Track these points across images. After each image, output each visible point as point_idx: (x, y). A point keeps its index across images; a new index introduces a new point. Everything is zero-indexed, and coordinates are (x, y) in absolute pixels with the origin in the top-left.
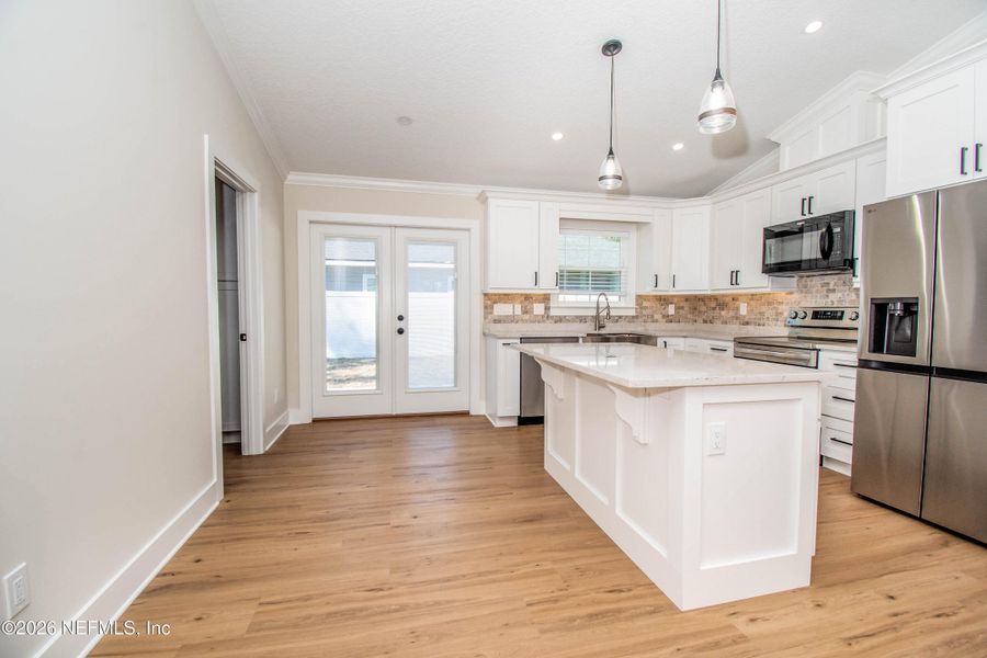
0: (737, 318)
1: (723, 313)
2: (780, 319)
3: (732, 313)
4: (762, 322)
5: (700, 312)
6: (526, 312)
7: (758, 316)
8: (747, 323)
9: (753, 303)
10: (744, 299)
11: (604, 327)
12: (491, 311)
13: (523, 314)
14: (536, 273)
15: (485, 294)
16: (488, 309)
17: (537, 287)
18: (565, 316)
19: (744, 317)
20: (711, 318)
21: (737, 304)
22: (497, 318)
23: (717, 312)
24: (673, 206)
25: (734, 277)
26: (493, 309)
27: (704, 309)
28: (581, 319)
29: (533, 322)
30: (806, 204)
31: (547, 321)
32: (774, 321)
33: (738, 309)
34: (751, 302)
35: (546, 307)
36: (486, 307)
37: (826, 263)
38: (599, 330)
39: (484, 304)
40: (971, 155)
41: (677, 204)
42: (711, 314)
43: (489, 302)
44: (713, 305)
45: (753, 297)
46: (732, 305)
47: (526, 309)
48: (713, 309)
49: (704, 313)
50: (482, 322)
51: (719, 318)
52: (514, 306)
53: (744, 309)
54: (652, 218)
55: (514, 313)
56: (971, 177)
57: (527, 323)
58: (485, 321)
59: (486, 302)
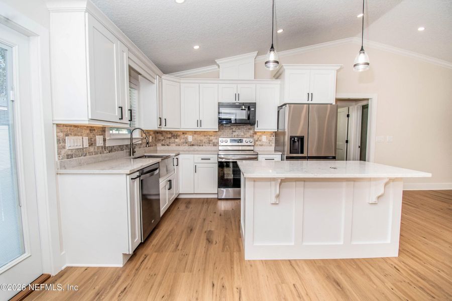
0: (186, 143)
1: (176, 140)
2: (211, 142)
3: (182, 140)
4: (201, 144)
5: (159, 140)
6: (92, 144)
7: (199, 142)
8: (193, 145)
9: (196, 136)
10: (190, 133)
11: (135, 152)
12: (63, 144)
13: (89, 146)
14: (121, 108)
15: (58, 125)
16: (60, 143)
17: (121, 121)
18: (114, 146)
19: (191, 142)
20: (168, 143)
21: (186, 136)
22: (70, 153)
23: (172, 140)
24: (163, 77)
25: (199, 123)
26: (65, 143)
27: (162, 138)
28: (121, 148)
29: (96, 153)
30: (237, 96)
31: (105, 152)
32: (208, 144)
33: (186, 138)
34: (195, 135)
35: (104, 139)
36: (59, 140)
37: (250, 122)
38: (133, 155)
39: (57, 136)
40: (310, 96)
41: (164, 77)
42: (168, 141)
43: (61, 135)
44: (169, 136)
45: (195, 132)
46: (182, 136)
47: (91, 141)
48: (169, 138)
49: (163, 140)
50: (57, 159)
51: (174, 143)
52: (83, 138)
53: (190, 138)
54: (156, 82)
55: (83, 146)
56: (310, 102)
57: (93, 154)
58: (59, 157)
59: (59, 134)
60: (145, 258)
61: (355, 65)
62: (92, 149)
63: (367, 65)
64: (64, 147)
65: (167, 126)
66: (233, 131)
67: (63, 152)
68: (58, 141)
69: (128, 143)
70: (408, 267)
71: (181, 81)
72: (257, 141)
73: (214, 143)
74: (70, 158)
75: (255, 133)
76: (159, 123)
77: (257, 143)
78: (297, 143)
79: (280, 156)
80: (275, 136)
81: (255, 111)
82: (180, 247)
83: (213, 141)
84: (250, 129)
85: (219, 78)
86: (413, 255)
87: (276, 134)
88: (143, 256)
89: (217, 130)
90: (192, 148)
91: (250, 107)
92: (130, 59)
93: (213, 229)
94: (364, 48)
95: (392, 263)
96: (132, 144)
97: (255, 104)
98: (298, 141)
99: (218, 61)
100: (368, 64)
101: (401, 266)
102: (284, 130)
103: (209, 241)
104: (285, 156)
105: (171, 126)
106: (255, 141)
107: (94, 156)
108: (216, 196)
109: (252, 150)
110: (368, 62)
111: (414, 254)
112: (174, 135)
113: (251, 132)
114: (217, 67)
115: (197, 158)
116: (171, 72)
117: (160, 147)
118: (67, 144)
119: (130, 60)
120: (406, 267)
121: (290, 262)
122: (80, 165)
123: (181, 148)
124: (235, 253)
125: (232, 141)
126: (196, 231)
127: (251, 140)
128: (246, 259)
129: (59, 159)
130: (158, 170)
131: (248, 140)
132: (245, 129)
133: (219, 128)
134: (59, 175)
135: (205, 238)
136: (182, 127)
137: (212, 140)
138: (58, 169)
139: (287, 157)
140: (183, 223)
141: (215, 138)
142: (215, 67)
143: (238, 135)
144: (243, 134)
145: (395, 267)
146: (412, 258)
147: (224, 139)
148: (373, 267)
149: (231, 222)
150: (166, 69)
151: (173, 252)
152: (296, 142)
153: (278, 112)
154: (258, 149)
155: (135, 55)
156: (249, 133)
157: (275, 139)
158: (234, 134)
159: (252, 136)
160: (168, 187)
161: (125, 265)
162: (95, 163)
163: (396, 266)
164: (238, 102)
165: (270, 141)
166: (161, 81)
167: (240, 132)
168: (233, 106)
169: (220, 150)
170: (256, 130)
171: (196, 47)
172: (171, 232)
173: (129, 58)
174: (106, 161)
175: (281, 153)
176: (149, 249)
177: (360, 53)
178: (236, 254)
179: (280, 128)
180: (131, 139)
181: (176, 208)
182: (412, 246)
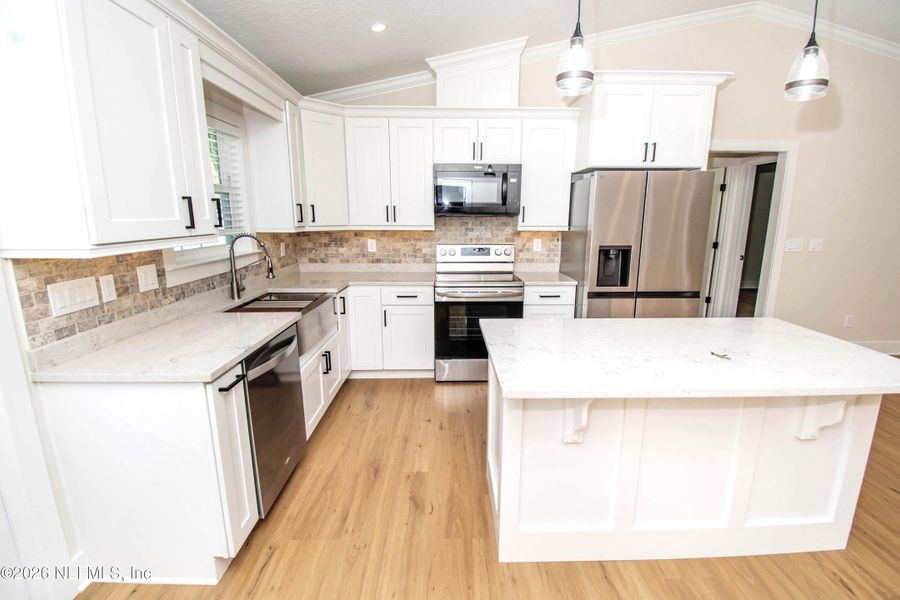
0: (364, 256)
1: (341, 250)
2: (418, 254)
3: (355, 250)
4: (397, 259)
5: (303, 249)
6: (126, 290)
7: (392, 253)
8: (378, 261)
9: (384, 240)
10: (372, 235)
11: (244, 289)
12: (42, 307)
13: (119, 296)
14: (189, 199)
15: (17, 262)
16: (32, 305)
17: (193, 232)
18: (188, 284)
19: (374, 254)
20: (323, 256)
21: (362, 240)
22: (64, 323)
23: (332, 249)
24: (301, 104)
25: (391, 213)
26: (47, 302)
27: (310, 245)
28: (208, 284)
29: (140, 310)
30: (477, 149)
31: (165, 301)
32: (412, 258)
33: (364, 246)
34: (382, 238)
35: (158, 271)
36: (28, 298)
37: (505, 209)
38: (239, 297)
39: (20, 289)
40: (650, 149)
41: (306, 102)
42: (322, 252)
43: (32, 283)
44: (325, 240)
45: (383, 233)
46: (354, 241)
47: (123, 282)
48: (325, 245)
49: (310, 250)
50: (27, 346)
51: (337, 256)
52: (97, 281)
53: (372, 245)
54: (285, 117)
55: (100, 298)
56: (649, 164)
57: (131, 314)
58: (34, 339)
59: (23, 284)
60: (270, 557)
61: (790, 86)
62: (127, 302)
63: (822, 86)
64: (45, 314)
65: (317, 223)
66: (467, 229)
67: (43, 325)
68: (26, 301)
69: (225, 268)
70: (871, 581)
71: (346, 112)
72: (520, 251)
73: (425, 255)
74: (67, 336)
75: (518, 233)
76: (297, 217)
77: (521, 255)
78: (614, 262)
79: (574, 288)
80: (563, 240)
81: (519, 184)
82: (350, 524)
83: (424, 251)
84: (505, 224)
85: (435, 104)
86: (877, 544)
87: (565, 237)
88: (266, 550)
89: (433, 229)
90: (377, 268)
91: (507, 175)
92: (205, 62)
93: (425, 470)
94: (817, 40)
95: (837, 572)
96: (234, 271)
97: (519, 166)
98: (617, 256)
99: (432, 62)
100: (825, 82)
101: (856, 577)
102: (587, 226)
103: (416, 504)
104: (587, 290)
105: (325, 221)
106: (518, 252)
107: (135, 318)
108: (431, 375)
109: (511, 273)
110: (827, 78)
111: (880, 540)
112: (336, 238)
113: (509, 230)
114: (430, 75)
115: (388, 293)
116: (318, 92)
117: (305, 267)
118: (52, 304)
119: (204, 65)
120: (867, 581)
121: (603, 568)
122: (97, 346)
123: (352, 268)
124: (475, 541)
125: (464, 253)
126: (387, 474)
127: (510, 248)
128: (501, 560)
129: (33, 347)
130: (295, 343)
131: (501, 248)
132: (496, 224)
133: (435, 223)
134: (39, 387)
135: (408, 495)
136: (352, 223)
137: (420, 250)
138: (34, 371)
139: (589, 293)
140: (358, 451)
141: (428, 243)
142: (426, 75)
143: (478, 239)
144: (490, 236)
145: (842, 581)
146: (877, 554)
147: (448, 248)
148: (792, 581)
149: (465, 448)
150: (306, 83)
151: (334, 538)
152: (611, 259)
153: (572, 184)
154: (523, 270)
155: (220, 53)
156: (504, 233)
157: (563, 246)
158: (472, 235)
159: (509, 241)
160: (322, 367)
161: (223, 580)
162: (138, 333)
163: (845, 580)
164: (480, 162)
165: (550, 250)
166: (296, 114)
167: (482, 230)
168: (469, 171)
169: (439, 273)
170: (519, 229)
171: (378, 28)
172: (330, 476)
173: (201, 60)
174: (168, 323)
175: (576, 283)
176: (281, 530)
177: (807, 52)
178: (477, 544)
179: (574, 223)
180: (232, 259)
181: (344, 408)
182: (873, 516)
